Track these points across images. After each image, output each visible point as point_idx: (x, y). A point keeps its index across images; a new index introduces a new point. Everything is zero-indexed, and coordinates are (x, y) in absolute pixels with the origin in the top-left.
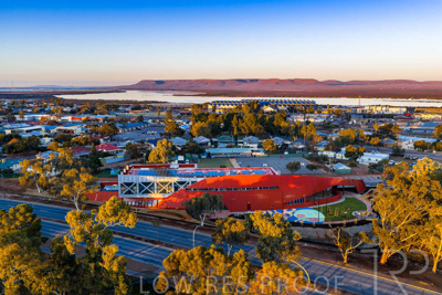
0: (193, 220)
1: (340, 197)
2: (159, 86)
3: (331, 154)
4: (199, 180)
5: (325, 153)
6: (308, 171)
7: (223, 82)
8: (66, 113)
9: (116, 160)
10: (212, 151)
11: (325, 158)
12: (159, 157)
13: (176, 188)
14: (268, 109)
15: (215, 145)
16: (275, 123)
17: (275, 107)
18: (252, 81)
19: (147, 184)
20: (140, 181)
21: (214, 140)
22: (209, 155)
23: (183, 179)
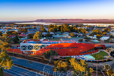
0: (47, 60)
1: (98, 51)
2: (42, 21)
3: (91, 37)
4: (49, 45)
5: (89, 37)
6: (86, 42)
7: (58, 20)
8: (15, 27)
9: (25, 39)
10: (55, 36)
11: (90, 38)
12: (36, 37)
13: (41, 48)
14: (71, 26)
15: (56, 34)
16: (73, 28)
17: (72, 25)
18: (66, 19)
19: (30, 46)
20: (28, 45)
21: (55, 33)
22: (54, 37)
23: (44, 45)
